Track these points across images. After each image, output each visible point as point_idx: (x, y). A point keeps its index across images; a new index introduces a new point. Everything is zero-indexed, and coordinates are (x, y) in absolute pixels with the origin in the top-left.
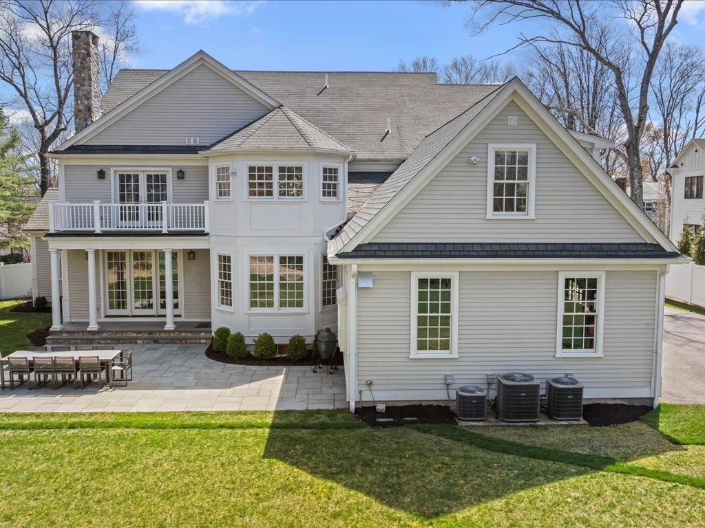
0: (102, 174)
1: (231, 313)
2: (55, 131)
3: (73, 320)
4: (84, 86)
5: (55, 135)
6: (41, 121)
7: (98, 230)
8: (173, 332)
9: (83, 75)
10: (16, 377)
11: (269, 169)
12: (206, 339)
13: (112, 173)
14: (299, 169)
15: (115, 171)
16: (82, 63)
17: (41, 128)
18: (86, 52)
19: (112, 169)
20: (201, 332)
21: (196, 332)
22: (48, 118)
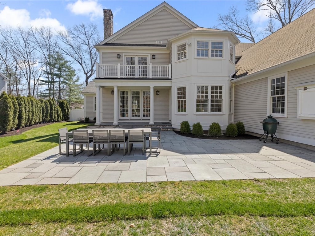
0: (119, 56)
1: (186, 115)
2: (91, 74)
3: (104, 122)
4: (108, 31)
5: (90, 75)
6: (86, 72)
7: (119, 77)
8: (154, 125)
9: (108, 27)
10: (78, 147)
11: (207, 43)
12: (170, 128)
13: (124, 56)
14: (221, 43)
15: (125, 55)
16: (107, 22)
17: (86, 74)
18: (109, 18)
19: (124, 54)
20: (167, 125)
21: (164, 125)
22: (88, 71)
